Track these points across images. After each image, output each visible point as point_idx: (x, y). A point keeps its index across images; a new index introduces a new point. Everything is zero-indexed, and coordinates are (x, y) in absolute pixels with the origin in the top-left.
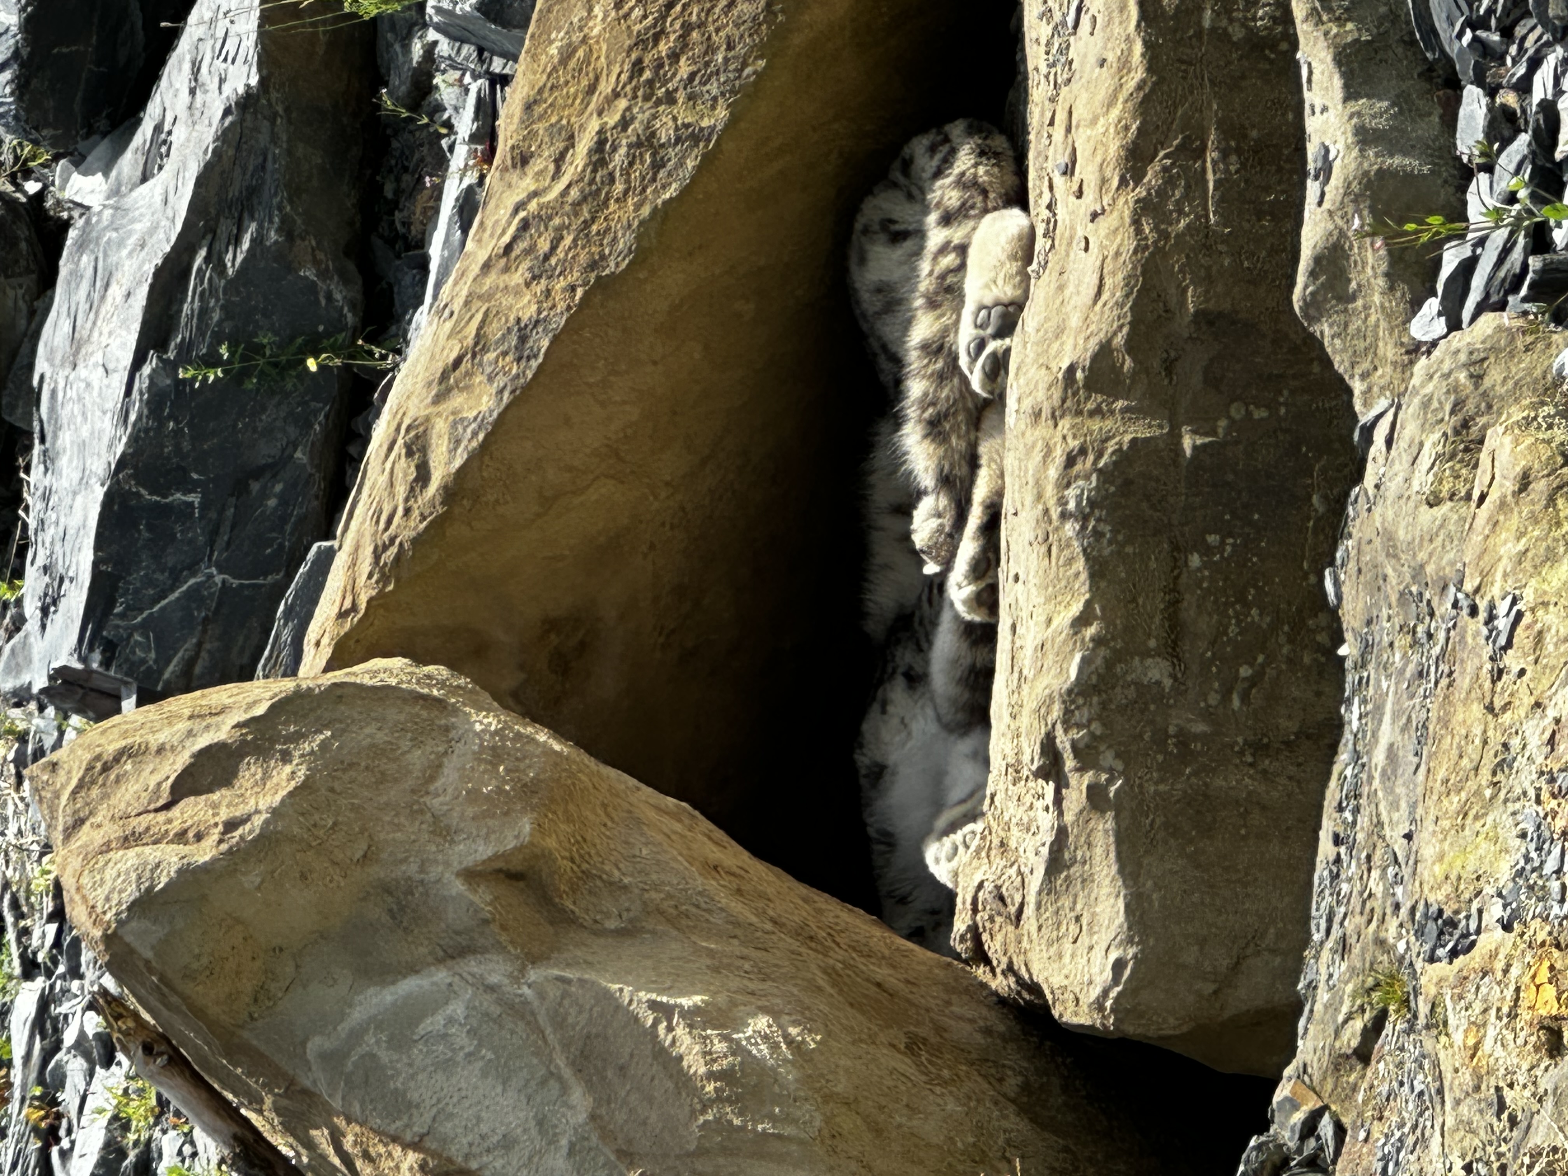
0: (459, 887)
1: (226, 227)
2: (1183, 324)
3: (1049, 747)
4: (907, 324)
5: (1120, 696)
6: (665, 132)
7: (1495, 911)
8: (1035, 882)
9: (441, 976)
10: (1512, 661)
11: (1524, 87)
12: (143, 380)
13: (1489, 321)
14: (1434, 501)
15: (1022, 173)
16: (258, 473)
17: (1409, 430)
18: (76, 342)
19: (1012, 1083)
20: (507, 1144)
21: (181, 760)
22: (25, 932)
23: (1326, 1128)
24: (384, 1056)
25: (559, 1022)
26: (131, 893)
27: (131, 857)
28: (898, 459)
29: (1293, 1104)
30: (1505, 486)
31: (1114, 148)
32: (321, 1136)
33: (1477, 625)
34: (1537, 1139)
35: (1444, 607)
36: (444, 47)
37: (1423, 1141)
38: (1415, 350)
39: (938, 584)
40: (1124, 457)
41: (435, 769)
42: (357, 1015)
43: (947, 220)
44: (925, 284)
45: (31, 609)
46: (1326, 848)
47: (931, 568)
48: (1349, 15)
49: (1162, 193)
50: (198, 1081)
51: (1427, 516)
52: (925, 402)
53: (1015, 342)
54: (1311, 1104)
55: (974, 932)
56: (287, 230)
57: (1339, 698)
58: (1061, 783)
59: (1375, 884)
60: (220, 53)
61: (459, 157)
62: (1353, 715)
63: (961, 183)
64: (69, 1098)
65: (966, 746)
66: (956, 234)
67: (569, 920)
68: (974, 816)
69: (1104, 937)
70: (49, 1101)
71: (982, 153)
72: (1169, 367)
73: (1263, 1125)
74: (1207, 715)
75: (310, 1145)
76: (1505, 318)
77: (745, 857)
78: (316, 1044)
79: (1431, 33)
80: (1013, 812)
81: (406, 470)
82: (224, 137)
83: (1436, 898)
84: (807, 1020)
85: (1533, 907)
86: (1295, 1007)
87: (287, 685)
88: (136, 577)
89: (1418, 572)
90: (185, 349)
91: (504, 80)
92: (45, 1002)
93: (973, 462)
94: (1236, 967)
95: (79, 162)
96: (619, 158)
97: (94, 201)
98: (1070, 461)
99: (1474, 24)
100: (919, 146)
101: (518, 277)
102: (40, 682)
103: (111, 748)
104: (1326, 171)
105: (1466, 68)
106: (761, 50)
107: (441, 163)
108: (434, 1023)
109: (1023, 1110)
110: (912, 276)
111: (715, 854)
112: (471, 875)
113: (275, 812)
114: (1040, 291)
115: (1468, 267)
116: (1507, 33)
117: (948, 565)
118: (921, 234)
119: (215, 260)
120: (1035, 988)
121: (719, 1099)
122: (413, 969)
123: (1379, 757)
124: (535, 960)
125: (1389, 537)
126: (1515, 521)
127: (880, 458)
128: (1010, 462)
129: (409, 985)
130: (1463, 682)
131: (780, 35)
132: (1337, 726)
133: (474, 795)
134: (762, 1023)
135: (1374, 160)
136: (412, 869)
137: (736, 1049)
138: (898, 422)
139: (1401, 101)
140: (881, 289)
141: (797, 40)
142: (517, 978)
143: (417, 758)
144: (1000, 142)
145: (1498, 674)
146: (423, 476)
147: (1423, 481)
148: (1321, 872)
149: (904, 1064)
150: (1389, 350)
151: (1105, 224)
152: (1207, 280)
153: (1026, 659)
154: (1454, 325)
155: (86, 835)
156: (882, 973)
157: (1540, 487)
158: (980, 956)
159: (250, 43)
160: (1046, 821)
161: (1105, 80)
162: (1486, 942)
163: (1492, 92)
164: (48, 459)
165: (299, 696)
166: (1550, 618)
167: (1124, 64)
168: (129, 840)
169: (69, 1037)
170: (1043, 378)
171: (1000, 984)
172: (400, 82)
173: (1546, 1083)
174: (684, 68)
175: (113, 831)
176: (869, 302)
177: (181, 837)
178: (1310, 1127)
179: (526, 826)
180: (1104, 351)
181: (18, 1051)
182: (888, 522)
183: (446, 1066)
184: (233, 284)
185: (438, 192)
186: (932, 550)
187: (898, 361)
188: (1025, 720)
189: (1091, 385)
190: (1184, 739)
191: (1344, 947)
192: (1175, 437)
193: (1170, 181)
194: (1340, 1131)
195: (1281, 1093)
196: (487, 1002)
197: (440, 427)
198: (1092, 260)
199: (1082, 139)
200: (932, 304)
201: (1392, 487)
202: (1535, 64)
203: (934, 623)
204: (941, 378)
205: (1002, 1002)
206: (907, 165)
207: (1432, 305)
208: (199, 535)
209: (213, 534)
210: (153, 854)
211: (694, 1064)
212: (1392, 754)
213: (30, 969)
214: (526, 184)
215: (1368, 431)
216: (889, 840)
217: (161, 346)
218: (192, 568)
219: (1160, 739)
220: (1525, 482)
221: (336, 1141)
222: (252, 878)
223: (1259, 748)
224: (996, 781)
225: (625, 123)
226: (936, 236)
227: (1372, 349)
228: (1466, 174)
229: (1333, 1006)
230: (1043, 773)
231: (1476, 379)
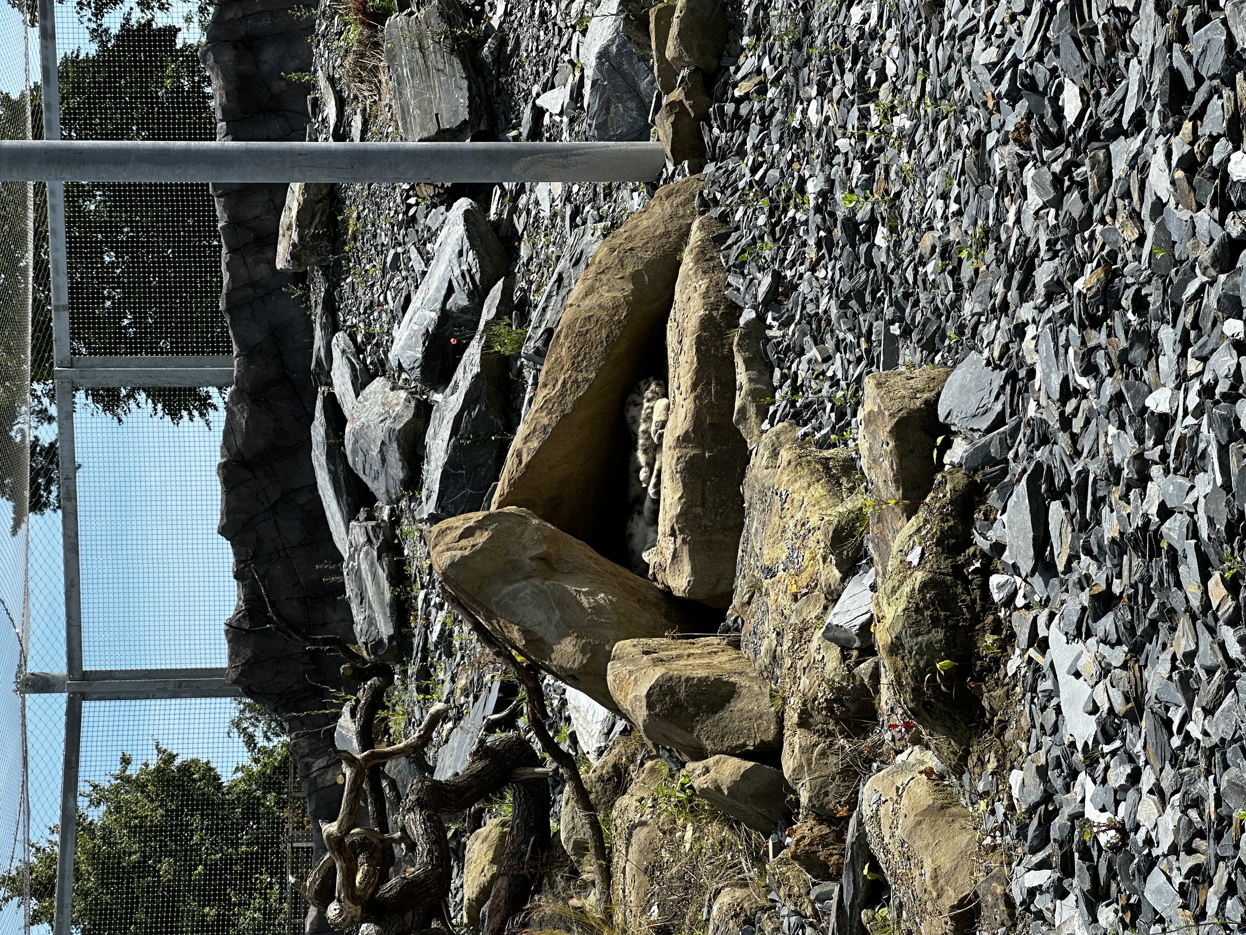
0: (528, 561)
1: (472, 406)
2: (706, 426)
3: (672, 528)
4: (639, 426)
5: (690, 516)
6: (580, 378)
7: (782, 567)
8: (669, 562)
9: (524, 583)
10: (786, 506)
11: (789, 368)
12: (451, 443)
13: (781, 425)
14: (767, 468)
15: (667, 389)
16: (479, 466)
17: (761, 451)
18: (435, 434)
19: (663, 610)
20: (540, 624)
21: (460, 531)
22: (421, 578)
23: (739, 621)
24: (510, 602)
25: (553, 595)
26: (449, 562)
27: (449, 554)
28: (636, 458)
29: (731, 615)
30: (785, 463)
31: (689, 383)
32: (494, 622)
33: (777, 498)
34: (791, 621)
35: (770, 494)
36: (525, 362)
37: (763, 623)
38: (763, 432)
39: (646, 489)
40: (691, 458)
41: (523, 533)
42: (504, 592)
43: (648, 401)
44: (643, 416)
45: (424, 499)
46: (740, 553)
47: (644, 485)
48: (747, 350)
49: (701, 394)
50: (465, 609)
51: (765, 471)
52: (643, 445)
53: (665, 430)
54: (736, 615)
55: (654, 573)
56: (487, 406)
57: (744, 517)
58: (675, 538)
59: (752, 562)
60: (471, 364)
61: (529, 389)
62: (747, 521)
63: (652, 392)
64: (432, 618)
65: (652, 529)
66: (651, 404)
67: (556, 570)
68: (654, 546)
69: (685, 575)
70: (427, 619)
71: (657, 385)
72: (702, 436)
73: (724, 620)
74: (711, 521)
75: (492, 624)
76: (785, 424)
77: (598, 556)
78: (493, 599)
79: (767, 355)
80: (664, 544)
81: (516, 461)
82: (471, 384)
83: (767, 563)
84: (613, 594)
85: (791, 565)
86: (732, 592)
87: (487, 512)
88: (449, 491)
89: (763, 485)
90: (462, 436)
91: (540, 370)
92: (426, 595)
93: (654, 460)
94: (718, 582)
95: (436, 391)
96: (569, 385)
97: (440, 400)
98: (678, 459)
99: (777, 353)
100: (642, 383)
101: (544, 414)
102: (426, 516)
103: (444, 527)
104: (741, 388)
105: (775, 363)
106: (603, 359)
107: (524, 391)
108: (522, 594)
109: (666, 617)
110: (640, 414)
111: (591, 554)
112: (532, 559)
113: (484, 543)
114: (671, 418)
115: (775, 412)
116: (786, 355)
117: (648, 484)
118: (642, 404)
119: (469, 414)
120: (669, 587)
121: (592, 613)
122: (517, 581)
123: (753, 530)
124: (547, 579)
125: (756, 477)
126: (787, 472)
127: (632, 459)
128: (664, 459)
129: (516, 585)
130: (774, 511)
131: (608, 355)
132: (743, 523)
133: (532, 539)
134: (602, 595)
135: (753, 386)
136: (517, 557)
137: (596, 601)
138: (636, 450)
139: (760, 372)
140: (633, 417)
141: (612, 357)
142: (542, 584)
143: (518, 530)
144: (661, 382)
145: (782, 509)
146: (520, 462)
147: (764, 463)
148: (739, 559)
149: (637, 606)
150: (756, 432)
151: (687, 401)
152: (712, 415)
153: (667, 507)
154: (772, 426)
155: (438, 548)
156: (632, 583)
157: (793, 464)
158: (655, 579)
159: (478, 361)
160: (672, 547)
161: (687, 366)
162: (781, 573)
163: (781, 369)
164: (428, 462)
165: (490, 515)
166: (795, 496)
167: (692, 363)
168: (448, 549)
169: (432, 603)
170: (672, 439)
171: (660, 586)
172: (515, 371)
173: (794, 607)
174: (585, 363)
175: (444, 547)
176: (629, 421)
177: (461, 549)
178: (736, 620)
179: (545, 547)
180: (687, 432)
181: (420, 607)
182: (634, 474)
183: (525, 605)
184: (473, 420)
185: (524, 398)
186: (644, 481)
187: (636, 435)
188: (667, 522)
189: (683, 441)
190: (706, 526)
191: (744, 577)
192: (704, 453)
193: (703, 391)
194: (743, 622)
195: (729, 612)
196: (535, 590)
197: (525, 450)
198: (684, 410)
199: (682, 381)
200: (645, 421)
201: (757, 465)
202: (792, 362)
203: (645, 499)
204: (647, 439)
205: (660, 591)
206: (639, 387)
207: (767, 421)
208: (465, 481)
209: (468, 481)
210: (454, 553)
211: (586, 605)
212: (756, 529)
213: (423, 587)
214: (546, 391)
215: (751, 452)
216: (633, 552)
217: (456, 435)
218: (463, 489)
219: (700, 526)
220: (789, 463)
221: (498, 623)
222: (478, 559)
223: (724, 529)
224: (660, 537)
225: (570, 377)
226: (646, 405)
227: (752, 432)
228: (775, 389)
229: (742, 591)
230: (671, 535)
231: (778, 438)
